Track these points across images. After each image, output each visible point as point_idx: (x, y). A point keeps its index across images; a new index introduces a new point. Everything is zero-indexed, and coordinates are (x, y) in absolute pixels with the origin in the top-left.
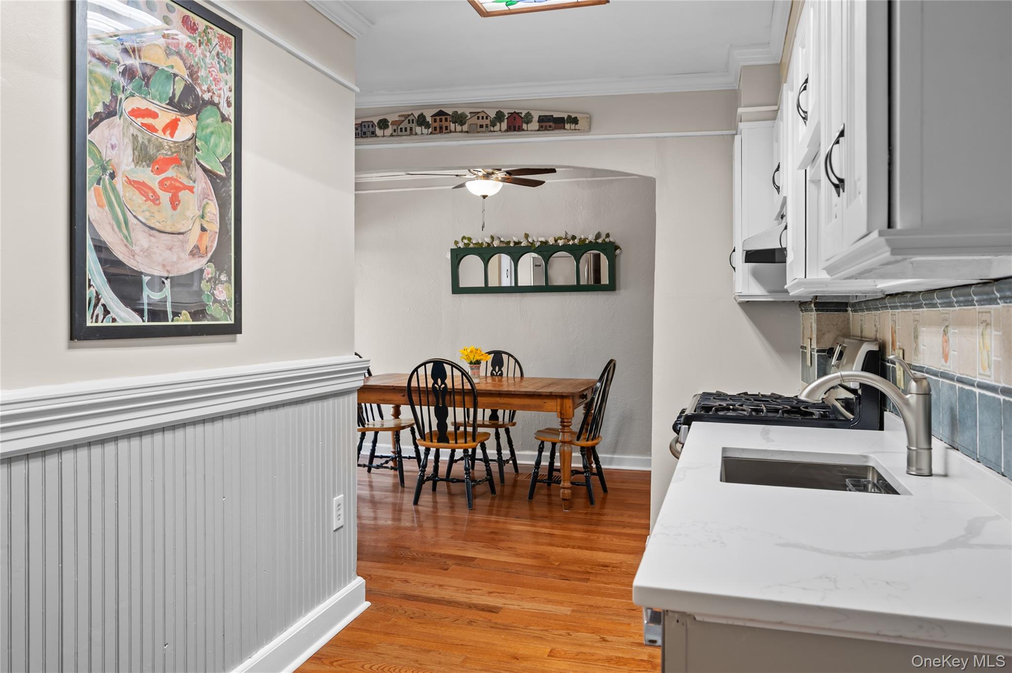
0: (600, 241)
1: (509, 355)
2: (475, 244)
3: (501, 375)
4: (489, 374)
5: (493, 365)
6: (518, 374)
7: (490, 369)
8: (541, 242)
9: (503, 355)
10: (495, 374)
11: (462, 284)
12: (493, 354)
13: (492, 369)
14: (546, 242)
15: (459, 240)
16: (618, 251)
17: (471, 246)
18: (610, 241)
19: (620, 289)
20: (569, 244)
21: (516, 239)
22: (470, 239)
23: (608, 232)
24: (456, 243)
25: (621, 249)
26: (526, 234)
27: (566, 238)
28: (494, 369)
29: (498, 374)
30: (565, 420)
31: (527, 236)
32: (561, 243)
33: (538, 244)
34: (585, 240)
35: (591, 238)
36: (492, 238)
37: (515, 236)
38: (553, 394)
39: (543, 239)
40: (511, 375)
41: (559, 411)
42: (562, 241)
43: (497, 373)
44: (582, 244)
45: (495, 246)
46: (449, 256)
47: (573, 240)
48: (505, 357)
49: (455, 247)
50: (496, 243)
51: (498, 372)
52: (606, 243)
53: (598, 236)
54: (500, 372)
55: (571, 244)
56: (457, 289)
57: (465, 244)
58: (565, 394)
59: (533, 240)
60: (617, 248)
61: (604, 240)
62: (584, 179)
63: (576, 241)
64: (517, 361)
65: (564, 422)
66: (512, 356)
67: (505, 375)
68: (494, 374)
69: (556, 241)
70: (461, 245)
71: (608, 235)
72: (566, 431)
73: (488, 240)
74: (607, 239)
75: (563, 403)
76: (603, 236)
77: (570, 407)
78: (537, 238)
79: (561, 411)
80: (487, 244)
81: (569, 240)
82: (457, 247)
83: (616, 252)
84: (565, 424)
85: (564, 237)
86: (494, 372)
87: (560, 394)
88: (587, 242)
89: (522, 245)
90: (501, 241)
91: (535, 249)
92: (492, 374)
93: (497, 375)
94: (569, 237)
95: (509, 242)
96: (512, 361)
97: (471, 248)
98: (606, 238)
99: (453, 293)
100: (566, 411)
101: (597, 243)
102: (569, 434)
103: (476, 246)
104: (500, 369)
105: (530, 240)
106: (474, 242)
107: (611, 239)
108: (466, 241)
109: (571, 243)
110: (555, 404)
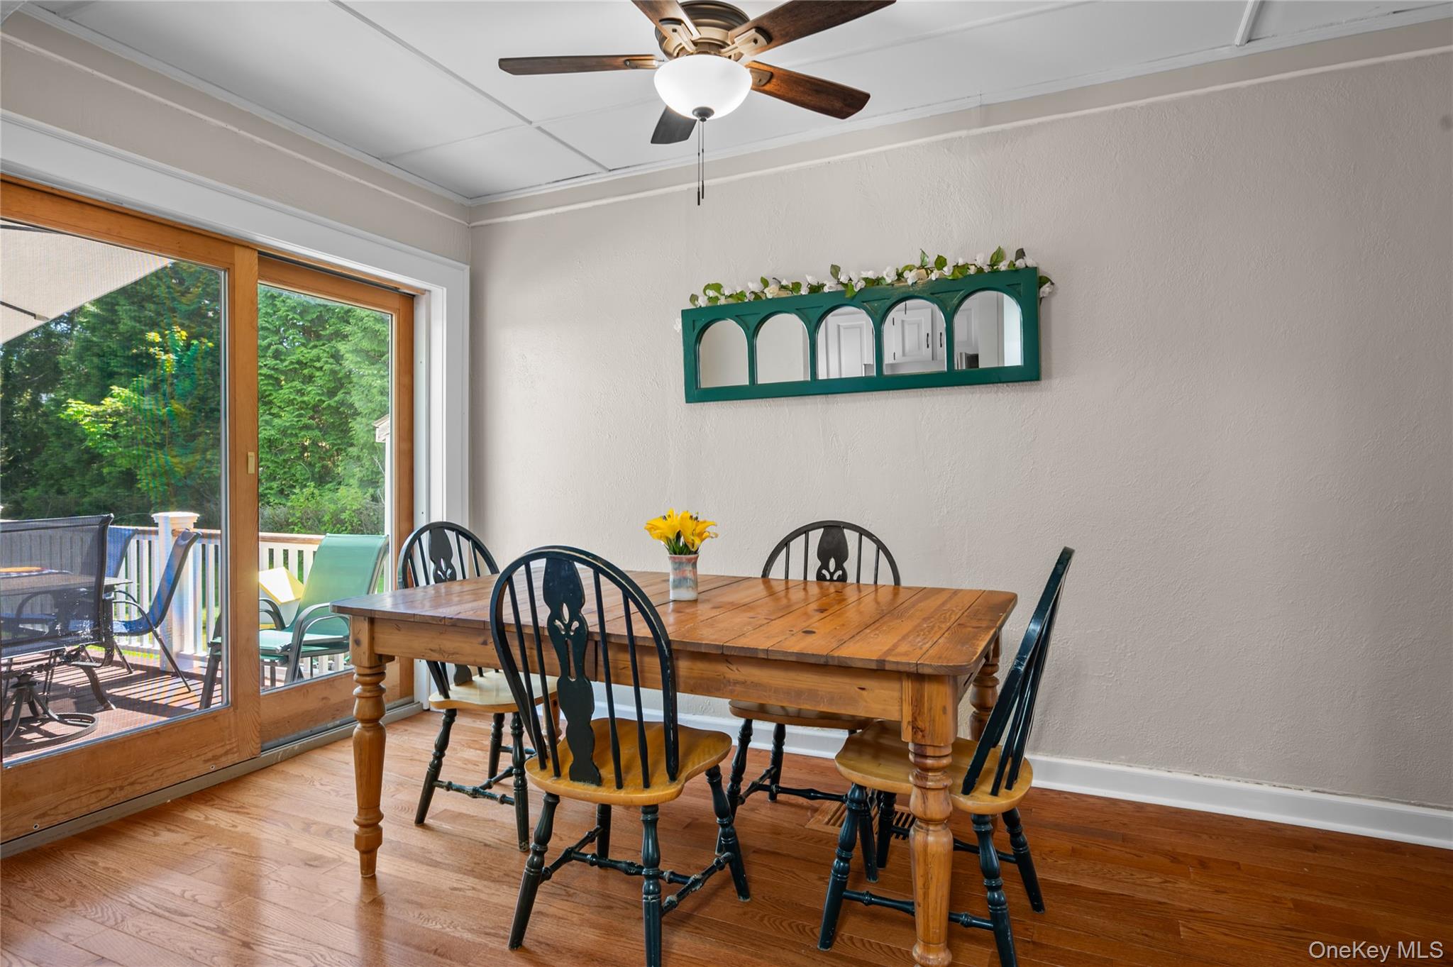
0: (1003, 266)
1: (862, 532)
2: (731, 296)
3: (843, 578)
4: (812, 576)
5: (824, 555)
6: (886, 578)
7: (815, 563)
8: (866, 279)
9: (845, 530)
10: (828, 577)
11: (706, 382)
12: (822, 530)
13: (819, 563)
14: (878, 281)
15: (699, 292)
16: (1046, 289)
17: (722, 301)
18: (1027, 267)
19: (1050, 377)
20: (931, 279)
21: (813, 280)
22: (718, 287)
23: (1020, 247)
24: (694, 298)
25: (1052, 284)
26: (833, 266)
27: (922, 267)
28: (825, 565)
29: (835, 577)
30: (930, 751)
31: (835, 270)
32: (910, 277)
33: (861, 284)
34: (965, 267)
35: (981, 260)
36: (765, 283)
37: (813, 273)
38: (888, 667)
39: (871, 274)
40: (867, 578)
41: (910, 719)
42: (914, 272)
43: (832, 574)
44: (960, 276)
45: (769, 296)
46: (678, 326)
47: (939, 269)
48: (851, 537)
49: (690, 306)
50: (771, 292)
51: (835, 571)
52: (1017, 271)
53: (998, 256)
54: (840, 572)
55: (934, 279)
56: (697, 392)
57: (710, 299)
58: (927, 671)
59: (850, 279)
60: (1043, 281)
61: (1012, 264)
62: (963, 133)
63: (947, 271)
64: (881, 546)
65: (926, 757)
66: (870, 536)
67: (851, 579)
68: (824, 576)
69: (900, 276)
70: (702, 302)
71: (1021, 254)
72: (930, 784)
73: (755, 286)
74: (1021, 260)
75: (922, 696)
76: (1010, 256)
77: (944, 709)
78: (856, 273)
79: (914, 719)
80: (753, 296)
81: (929, 271)
82: (695, 305)
83: (1042, 289)
84: (929, 762)
85: (918, 264)
86: (824, 572)
87: (913, 669)
88: (972, 270)
89: (826, 290)
90: (783, 287)
91: (853, 298)
92: (820, 577)
93: (831, 580)
94: (931, 261)
95: (797, 286)
96: (869, 547)
97: (721, 306)
98: (1016, 260)
99: (687, 402)
100: (933, 721)
101: (997, 271)
102: (942, 794)
103: (731, 301)
104: (839, 566)
105: (843, 279)
106: (727, 293)
107: (1029, 261)
108: (711, 293)
109: (933, 277)
110: (896, 694)
